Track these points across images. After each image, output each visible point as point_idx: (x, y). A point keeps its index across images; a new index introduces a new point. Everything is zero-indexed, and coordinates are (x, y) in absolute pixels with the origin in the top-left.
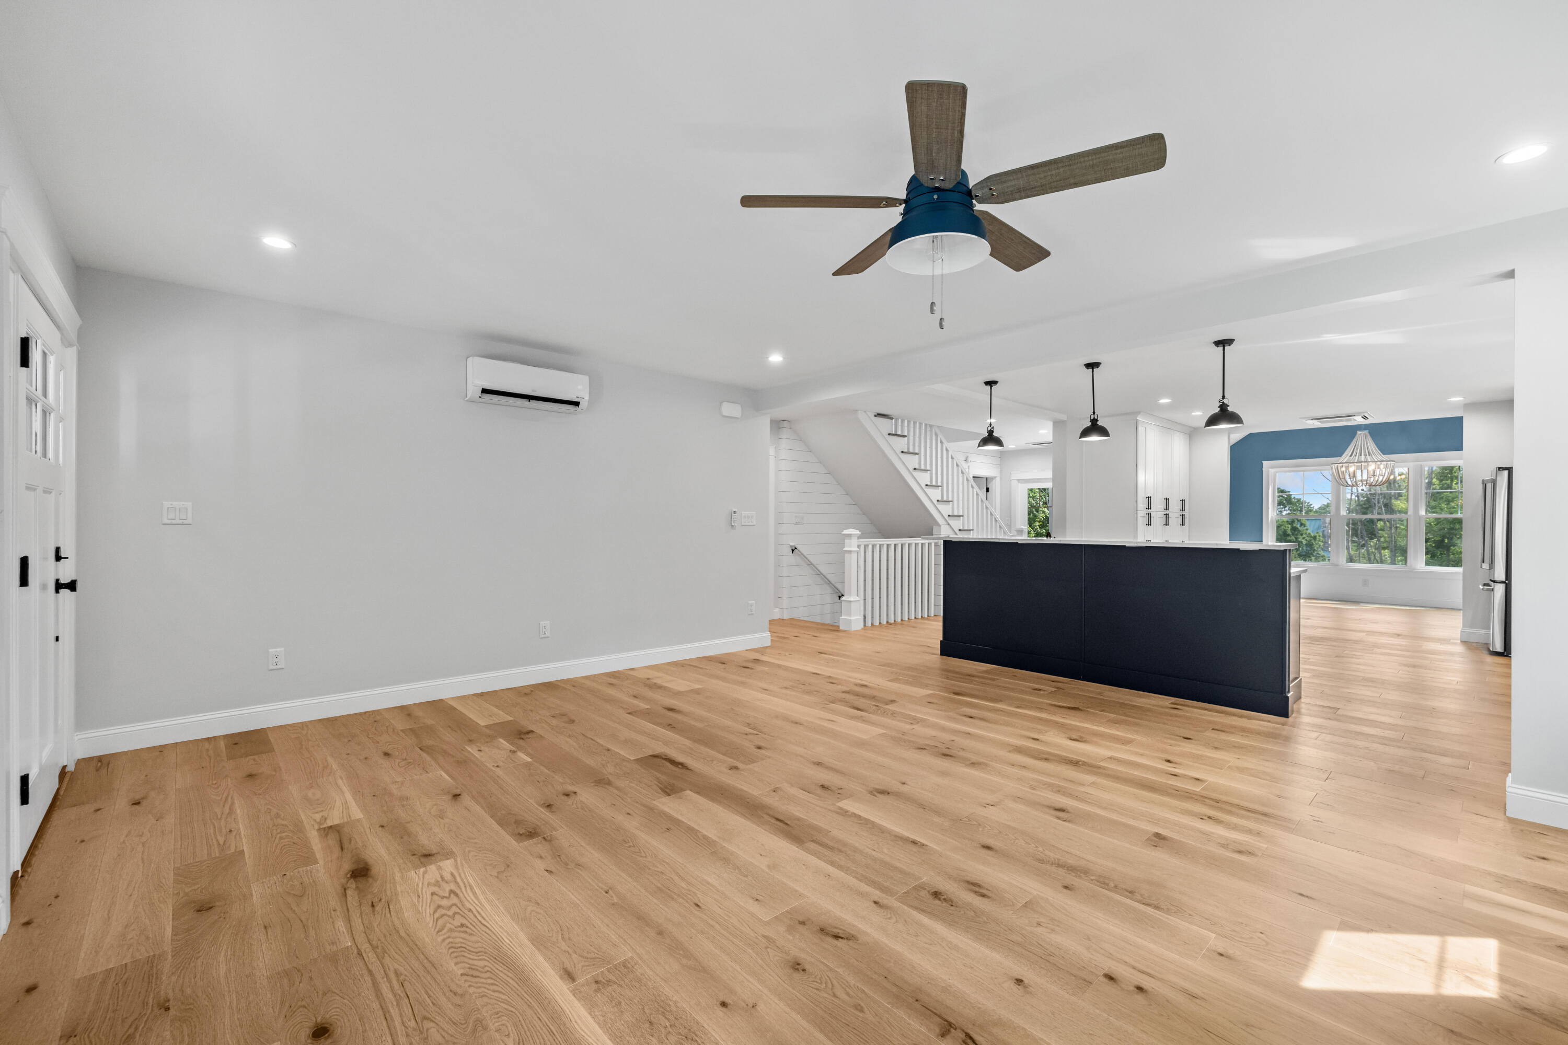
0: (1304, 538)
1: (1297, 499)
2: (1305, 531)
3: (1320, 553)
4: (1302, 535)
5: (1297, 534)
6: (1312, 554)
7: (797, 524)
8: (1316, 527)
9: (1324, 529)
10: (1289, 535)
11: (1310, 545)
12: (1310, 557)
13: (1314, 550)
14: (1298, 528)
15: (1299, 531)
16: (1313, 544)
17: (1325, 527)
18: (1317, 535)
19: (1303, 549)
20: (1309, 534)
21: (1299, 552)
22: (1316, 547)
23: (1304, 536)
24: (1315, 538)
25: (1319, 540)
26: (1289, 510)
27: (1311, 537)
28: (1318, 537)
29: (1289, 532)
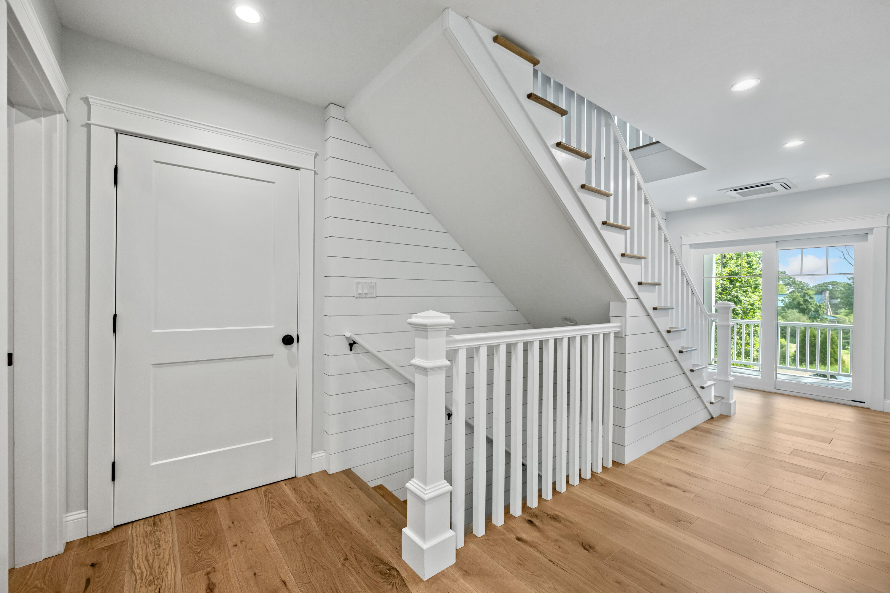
0: (812, 307)
1: (799, 281)
2: (813, 302)
3: (823, 316)
4: (811, 304)
5: (808, 304)
6: (818, 317)
7: (360, 296)
8: (819, 299)
9: (825, 301)
10: (801, 305)
11: (816, 311)
12: (816, 319)
13: (819, 315)
14: (808, 300)
15: (809, 302)
16: (818, 311)
17: (826, 299)
18: (822, 305)
19: (811, 314)
20: (816, 304)
21: (809, 316)
22: (821, 313)
23: (812, 305)
24: (820, 307)
25: (823, 308)
26: (794, 288)
27: (817, 306)
28: (822, 306)
29: (802, 303)
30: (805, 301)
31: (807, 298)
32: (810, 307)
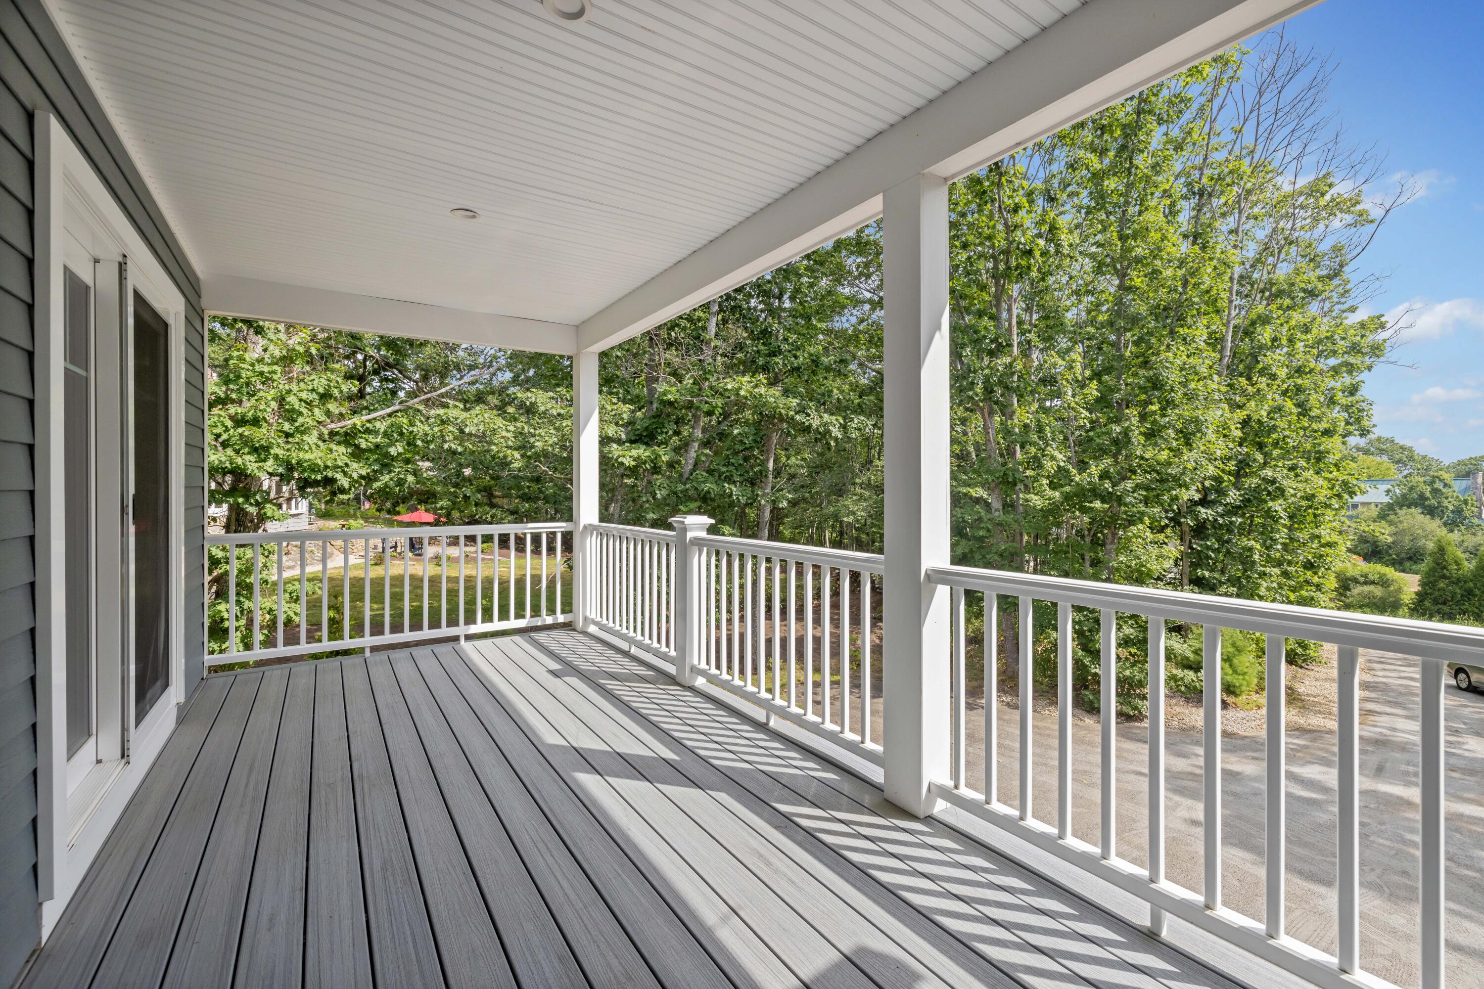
30: (1435, 491)
31: (1439, 485)
32: (1445, 503)
